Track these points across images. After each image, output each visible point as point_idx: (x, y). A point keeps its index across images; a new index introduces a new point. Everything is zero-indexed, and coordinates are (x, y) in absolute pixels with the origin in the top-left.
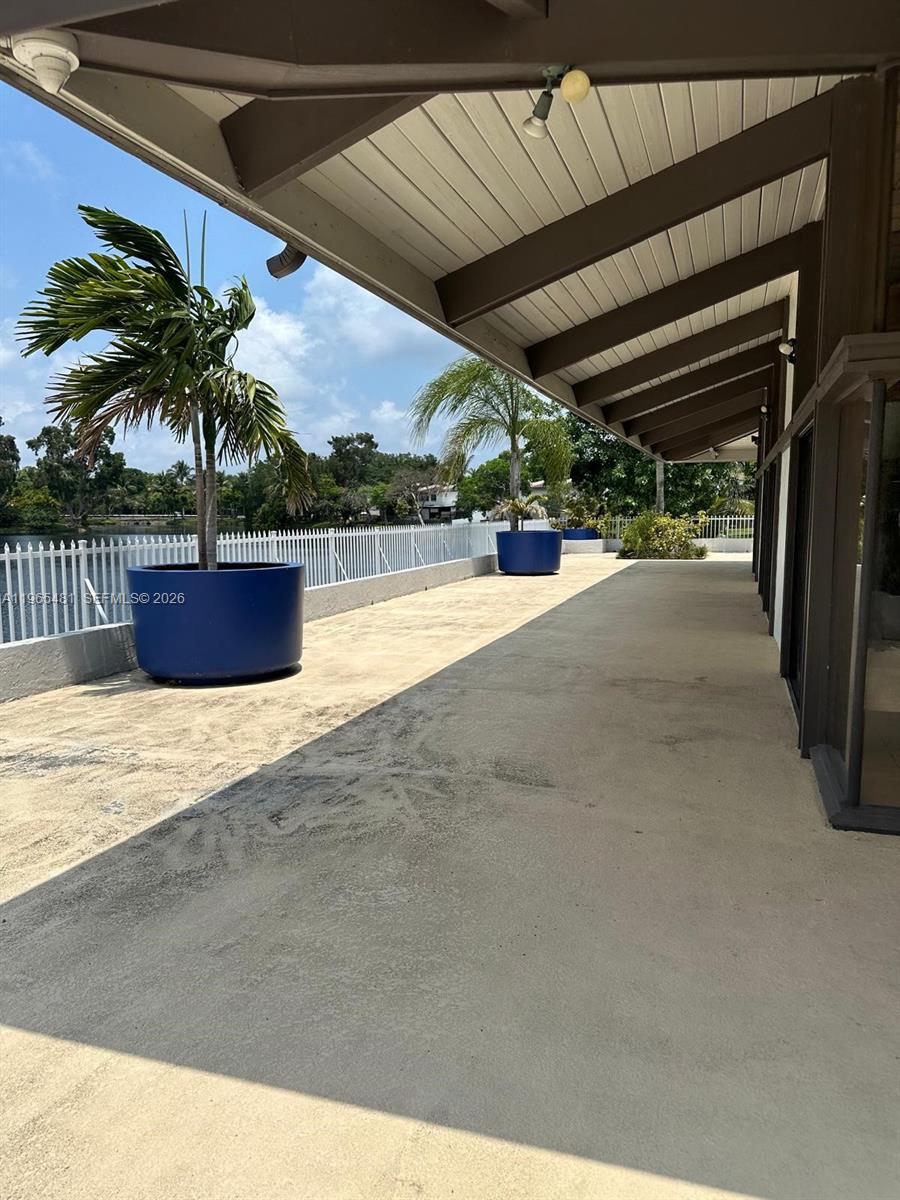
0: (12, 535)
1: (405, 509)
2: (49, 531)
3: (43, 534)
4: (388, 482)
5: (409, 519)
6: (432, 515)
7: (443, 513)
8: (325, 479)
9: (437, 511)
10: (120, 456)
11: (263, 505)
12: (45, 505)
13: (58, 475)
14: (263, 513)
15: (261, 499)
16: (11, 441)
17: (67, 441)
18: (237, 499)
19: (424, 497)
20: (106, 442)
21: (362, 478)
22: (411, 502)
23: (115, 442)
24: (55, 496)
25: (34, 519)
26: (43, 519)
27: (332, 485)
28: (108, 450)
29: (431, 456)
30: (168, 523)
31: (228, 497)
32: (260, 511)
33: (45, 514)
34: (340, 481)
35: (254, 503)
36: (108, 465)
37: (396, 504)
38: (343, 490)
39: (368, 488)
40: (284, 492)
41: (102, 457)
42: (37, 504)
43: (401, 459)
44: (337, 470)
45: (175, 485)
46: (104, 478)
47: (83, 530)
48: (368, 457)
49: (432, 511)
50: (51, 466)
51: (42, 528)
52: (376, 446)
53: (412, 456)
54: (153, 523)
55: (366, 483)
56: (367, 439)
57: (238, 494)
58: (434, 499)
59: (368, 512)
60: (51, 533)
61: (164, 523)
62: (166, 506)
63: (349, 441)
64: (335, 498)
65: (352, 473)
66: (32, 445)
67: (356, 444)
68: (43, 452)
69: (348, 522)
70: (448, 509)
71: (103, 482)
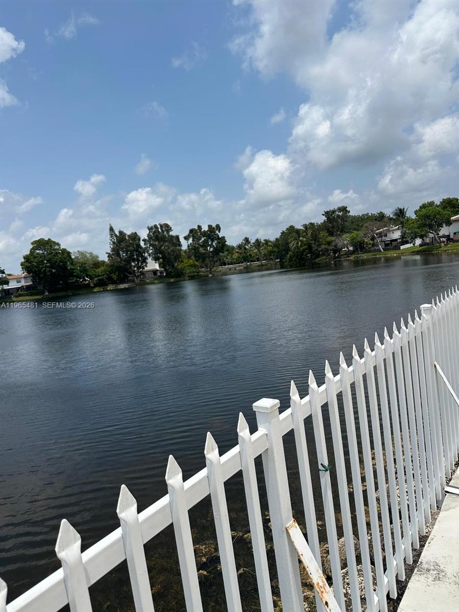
0: (182, 281)
1: (370, 244)
2: (196, 277)
3: (194, 279)
4: (358, 230)
5: (373, 249)
6: (386, 245)
7: (393, 243)
8: (323, 234)
9: (389, 242)
10: (223, 238)
11: (289, 253)
12: (194, 266)
13: (198, 251)
14: (290, 257)
15: (288, 250)
16: (177, 237)
17: (201, 234)
18: (274, 252)
19: (380, 235)
20: (217, 232)
21: (343, 230)
22: (373, 239)
23: (221, 231)
24: (197, 261)
25: (190, 272)
26: (194, 272)
27: (327, 237)
28: (218, 236)
29: (381, 213)
30: (244, 268)
31: (271, 251)
32: (288, 256)
33: (194, 270)
34: (331, 234)
35: (284, 253)
36: (219, 243)
37: (364, 242)
38: (334, 238)
39: (347, 235)
40: (300, 244)
41: (216, 239)
42: (190, 266)
43: (364, 218)
44: (328, 229)
45: (245, 249)
46: (218, 250)
47: (211, 275)
48: (345, 219)
49: (386, 242)
50: (195, 247)
51: (194, 276)
52: (349, 212)
53: (370, 215)
54: (237, 269)
55: (346, 233)
56: (344, 209)
57: (276, 249)
58: (386, 236)
59: (348, 248)
60: (198, 278)
61: (242, 268)
62: (243, 260)
63: (334, 212)
64: (329, 243)
65: (337, 228)
66: (186, 238)
67: (337, 213)
68: (191, 241)
69: (336, 255)
70: (396, 240)
71: (217, 251)
